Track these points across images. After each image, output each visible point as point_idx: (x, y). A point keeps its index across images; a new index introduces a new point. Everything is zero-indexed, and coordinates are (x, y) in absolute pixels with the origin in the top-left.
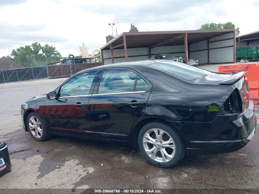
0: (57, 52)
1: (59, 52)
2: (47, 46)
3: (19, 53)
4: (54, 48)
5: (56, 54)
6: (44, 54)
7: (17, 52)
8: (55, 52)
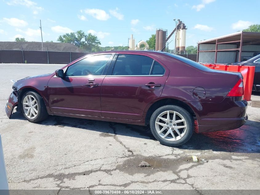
0: (98, 41)
1: (99, 41)
2: (90, 35)
3: (64, 39)
4: (96, 37)
5: (97, 43)
6: (86, 42)
7: (62, 37)
8: (96, 41)
